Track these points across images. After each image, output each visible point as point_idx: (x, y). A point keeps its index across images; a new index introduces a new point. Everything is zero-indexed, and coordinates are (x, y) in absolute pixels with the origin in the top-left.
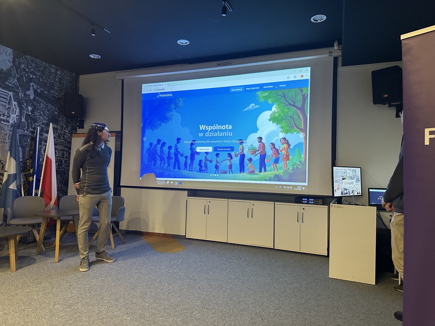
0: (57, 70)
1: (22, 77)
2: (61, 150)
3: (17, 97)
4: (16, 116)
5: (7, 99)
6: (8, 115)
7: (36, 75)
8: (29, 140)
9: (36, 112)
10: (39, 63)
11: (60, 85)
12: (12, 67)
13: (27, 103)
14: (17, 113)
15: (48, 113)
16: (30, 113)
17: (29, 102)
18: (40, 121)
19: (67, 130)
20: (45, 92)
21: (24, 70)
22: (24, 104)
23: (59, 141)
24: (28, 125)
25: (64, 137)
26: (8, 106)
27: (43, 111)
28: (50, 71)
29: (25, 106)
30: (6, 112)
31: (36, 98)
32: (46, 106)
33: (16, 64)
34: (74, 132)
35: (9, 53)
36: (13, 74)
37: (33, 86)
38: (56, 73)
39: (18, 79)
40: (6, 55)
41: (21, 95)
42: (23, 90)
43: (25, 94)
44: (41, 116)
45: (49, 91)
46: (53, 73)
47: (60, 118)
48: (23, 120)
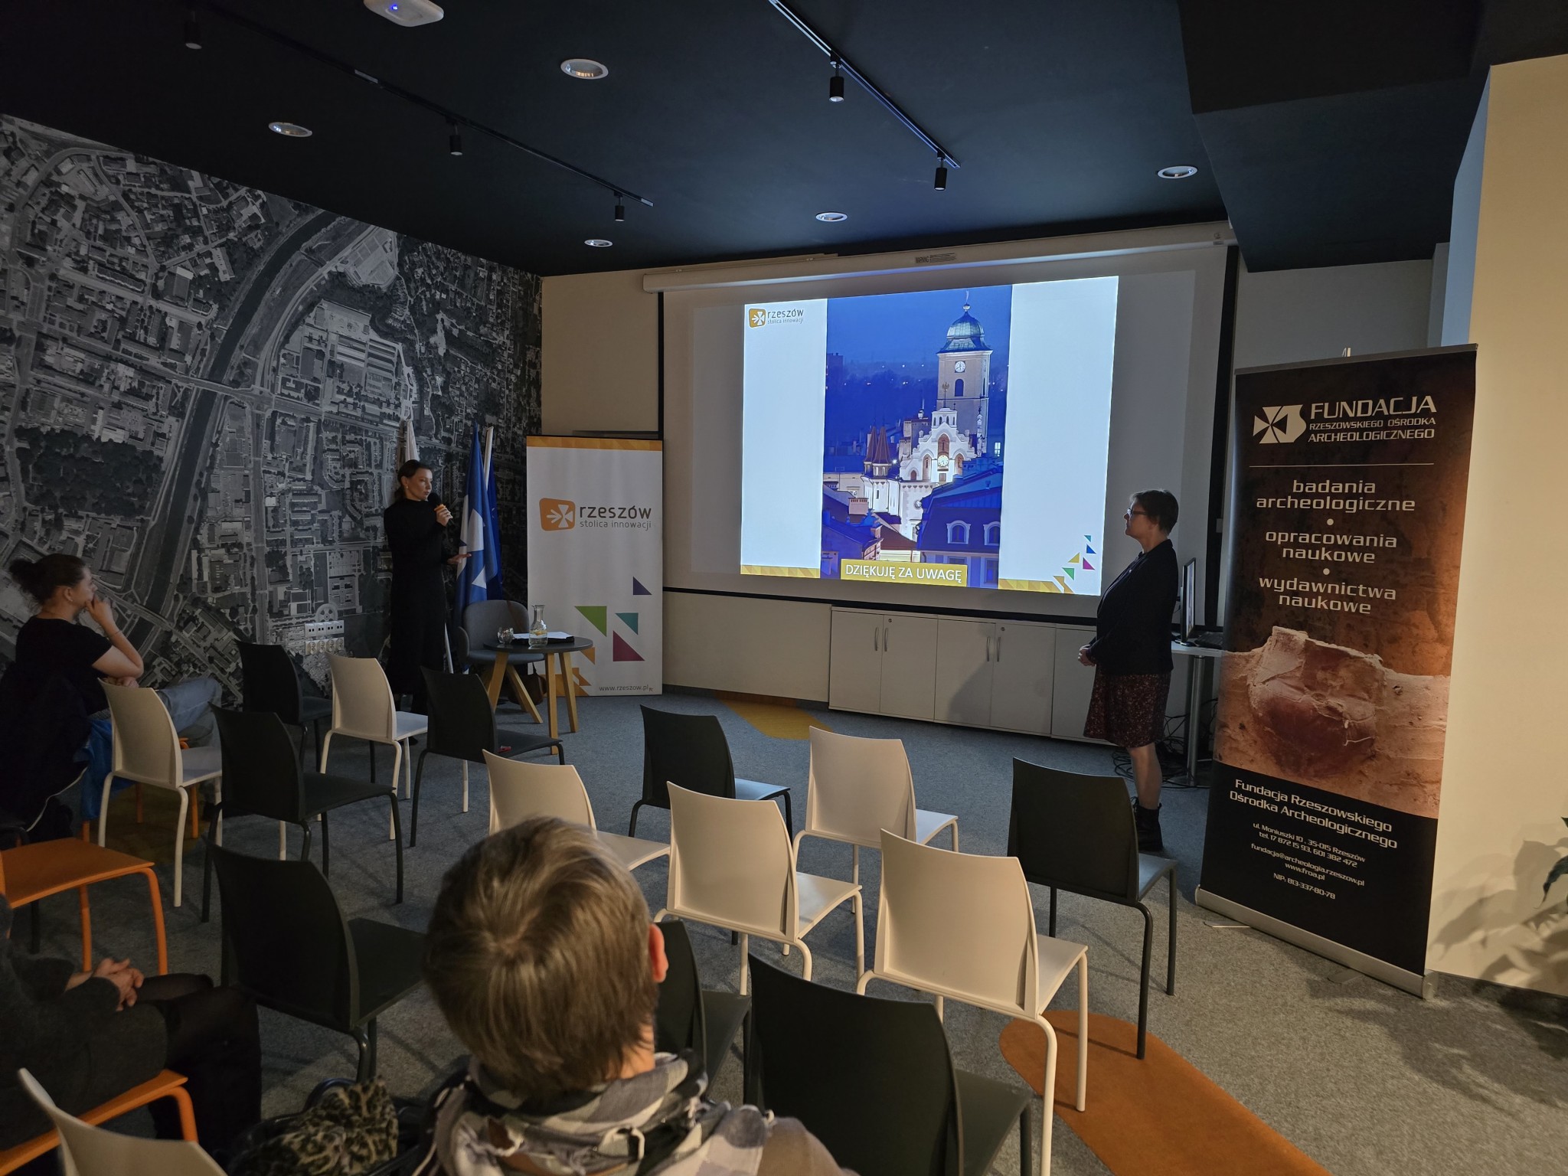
0: (491, 270)
1: (418, 300)
2: (508, 482)
3: (411, 354)
4: (414, 403)
5: (390, 361)
6: (397, 402)
7: (447, 292)
8: (440, 462)
9: (452, 387)
10: (452, 259)
11: (499, 311)
12: (398, 278)
13: (432, 366)
14: (415, 396)
15: (477, 386)
16: (440, 393)
17: (436, 363)
18: (462, 411)
19: (520, 429)
20: (469, 333)
21: (423, 280)
22: (426, 371)
23: (503, 459)
24: (437, 424)
25: (513, 446)
26: (394, 380)
27: (465, 384)
28: (477, 274)
29: (428, 376)
30: (393, 395)
31: (451, 352)
32: (473, 371)
33: (405, 272)
34: (534, 432)
35: (391, 242)
36: (402, 295)
37: (442, 320)
38: (490, 278)
39: (412, 309)
40: (385, 249)
41: (419, 347)
42: (422, 334)
43: (428, 345)
44: (463, 396)
45: (476, 331)
46: (483, 279)
47: (502, 398)
48: (427, 412)
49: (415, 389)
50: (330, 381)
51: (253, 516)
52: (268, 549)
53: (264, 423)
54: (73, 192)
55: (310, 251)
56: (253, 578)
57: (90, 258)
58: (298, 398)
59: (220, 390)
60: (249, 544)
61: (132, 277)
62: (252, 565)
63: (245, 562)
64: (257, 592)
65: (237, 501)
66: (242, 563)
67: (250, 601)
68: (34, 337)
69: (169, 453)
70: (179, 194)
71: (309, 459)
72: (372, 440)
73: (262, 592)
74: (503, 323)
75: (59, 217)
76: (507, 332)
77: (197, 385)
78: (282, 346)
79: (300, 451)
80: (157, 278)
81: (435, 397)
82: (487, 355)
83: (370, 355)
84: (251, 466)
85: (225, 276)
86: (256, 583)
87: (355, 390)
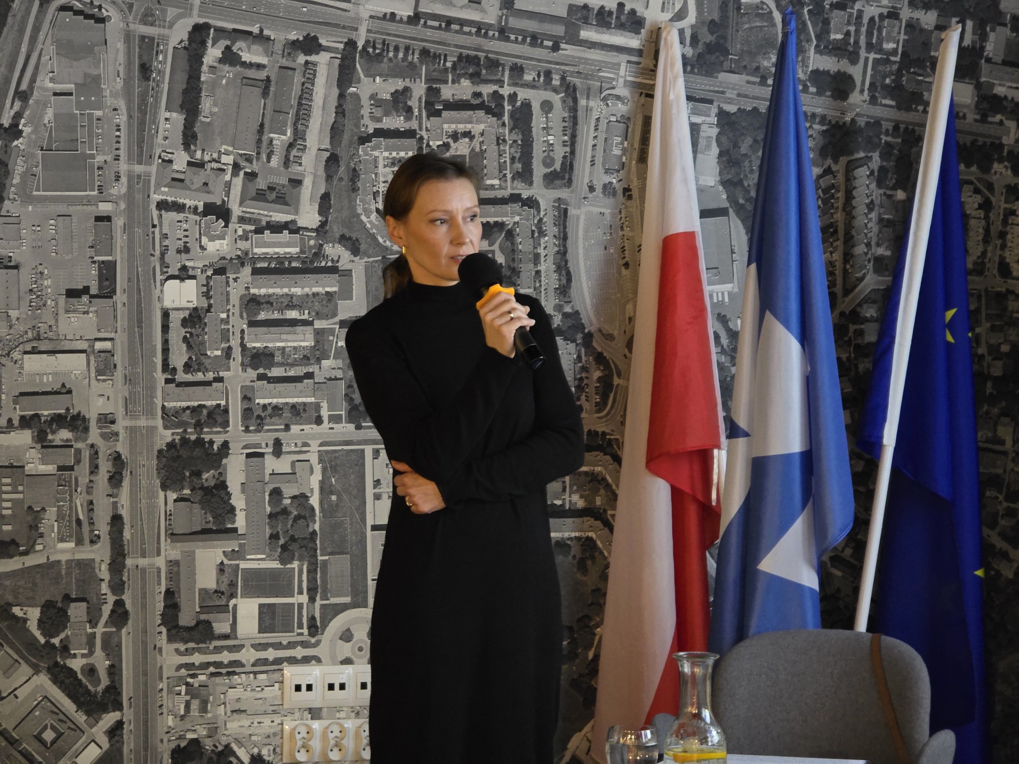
51: (121, 338)
52: (167, 436)
53: (165, 63)
56: (116, 520)
60: (107, 420)
62: (115, 479)
63: (94, 469)
64: (129, 562)
65: (72, 294)
66: (82, 472)
67: (104, 588)
71: (310, 162)
73: (143, 562)
86: (127, 534)
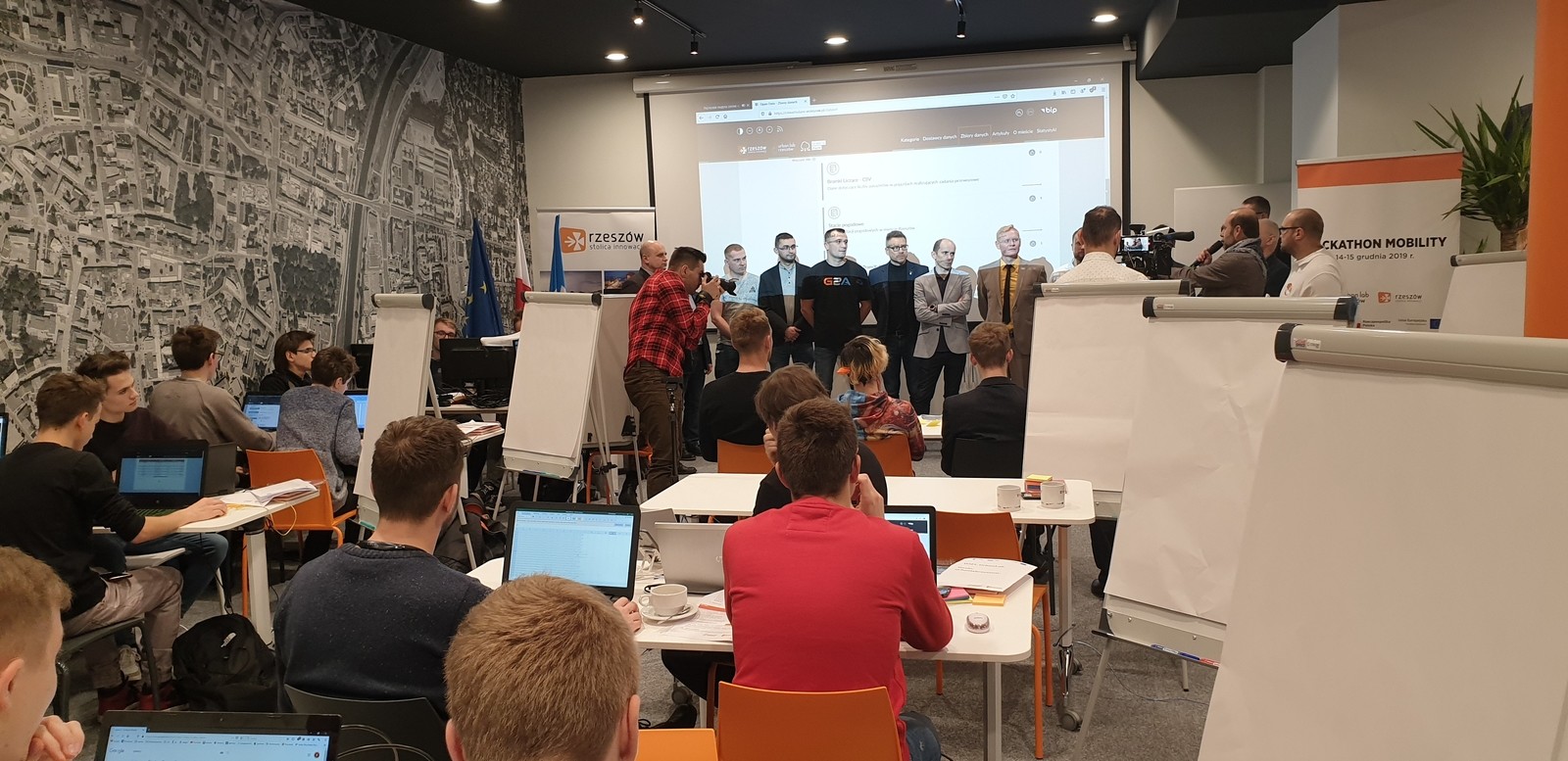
0: (494, 77)
1: (457, 109)
3: (457, 158)
4: (460, 201)
5: (446, 166)
6: (452, 201)
7: (471, 100)
9: (479, 184)
10: (472, 71)
11: (500, 112)
12: (446, 93)
13: (468, 167)
14: (460, 194)
15: (492, 182)
16: (473, 190)
17: (470, 164)
20: (485, 135)
21: (458, 92)
22: (465, 172)
26: (449, 182)
27: (486, 181)
28: (486, 82)
29: (466, 176)
30: (450, 196)
31: (477, 153)
32: (489, 168)
33: (449, 87)
35: (441, 62)
36: (449, 107)
37: (471, 126)
38: (493, 84)
39: (455, 118)
40: (438, 69)
41: (461, 152)
42: (461, 139)
43: (465, 149)
44: (485, 191)
45: (489, 132)
46: (490, 86)
47: (506, 190)
49: (460, 188)
50: (417, 187)
53: (387, 228)
54: (288, 50)
55: (401, 76)
57: (298, 102)
58: (402, 205)
59: (365, 202)
61: (318, 114)
68: (276, 170)
69: (342, 258)
70: (335, 41)
71: (410, 257)
72: (441, 236)
74: (502, 124)
75: (282, 71)
76: (505, 131)
77: (352, 200)
78: (392, 161)
79: (406, 250)
80: (330, 113)
81: (471, 193)
82: (494, 155)
83: (436, 162)
84: (382, 266)
85: (361, 106)
87: (430, 194)
